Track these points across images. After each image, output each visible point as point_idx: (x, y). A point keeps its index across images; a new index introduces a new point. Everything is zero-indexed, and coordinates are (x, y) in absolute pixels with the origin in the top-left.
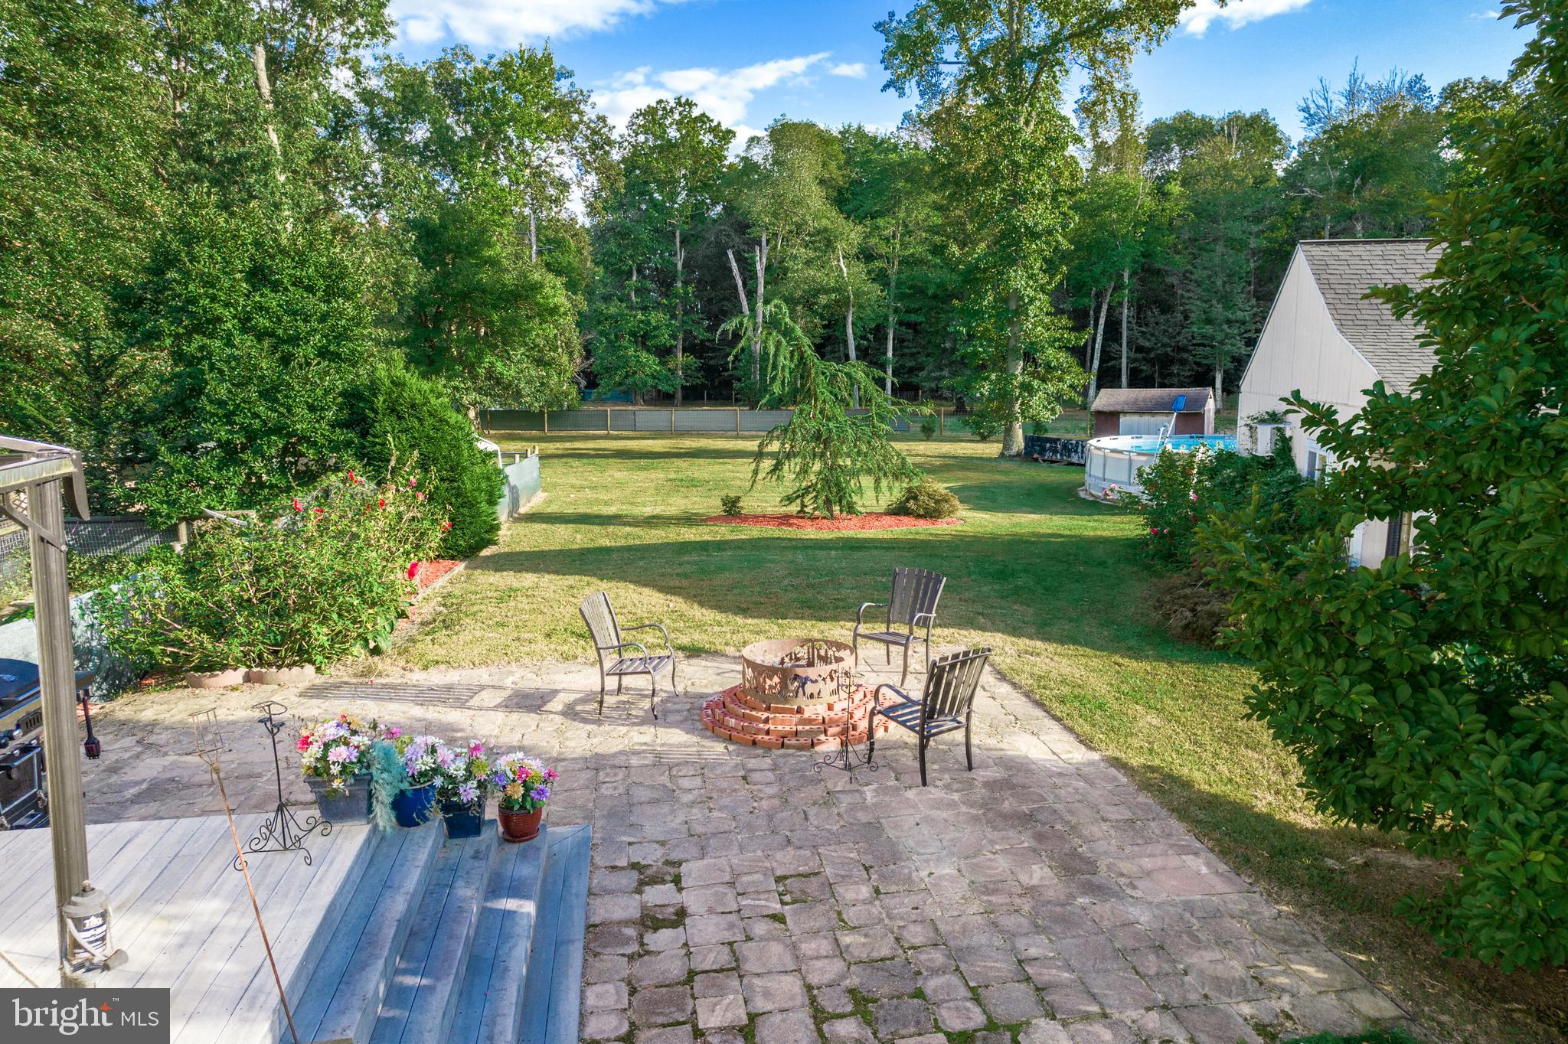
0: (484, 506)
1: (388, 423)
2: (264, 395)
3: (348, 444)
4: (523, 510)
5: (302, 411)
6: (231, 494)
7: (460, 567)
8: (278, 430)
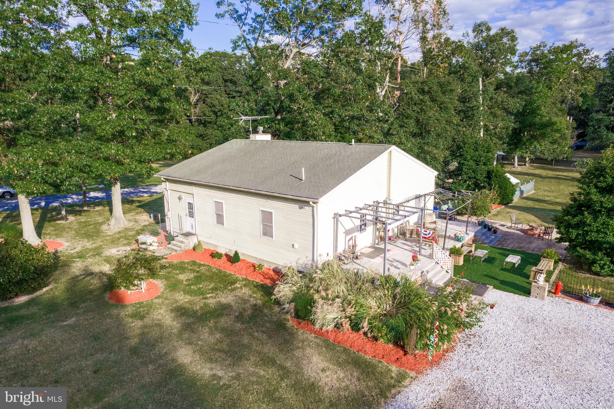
0: (510, 196)
1: (494, 179)
2: (473, 172)
3: (486, 181)
4: (524, 196)
5: (479, 175)
6: (465, 187)
7: (503, 207)
8: (474, 178)
